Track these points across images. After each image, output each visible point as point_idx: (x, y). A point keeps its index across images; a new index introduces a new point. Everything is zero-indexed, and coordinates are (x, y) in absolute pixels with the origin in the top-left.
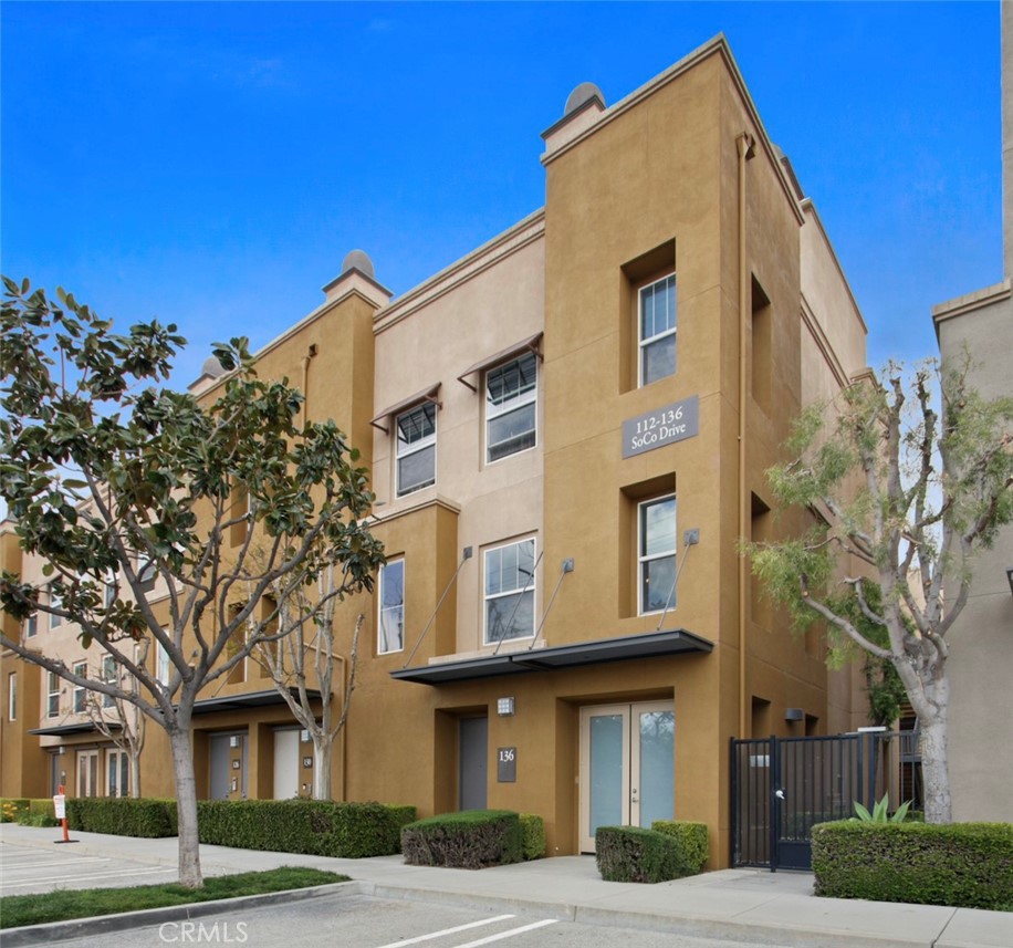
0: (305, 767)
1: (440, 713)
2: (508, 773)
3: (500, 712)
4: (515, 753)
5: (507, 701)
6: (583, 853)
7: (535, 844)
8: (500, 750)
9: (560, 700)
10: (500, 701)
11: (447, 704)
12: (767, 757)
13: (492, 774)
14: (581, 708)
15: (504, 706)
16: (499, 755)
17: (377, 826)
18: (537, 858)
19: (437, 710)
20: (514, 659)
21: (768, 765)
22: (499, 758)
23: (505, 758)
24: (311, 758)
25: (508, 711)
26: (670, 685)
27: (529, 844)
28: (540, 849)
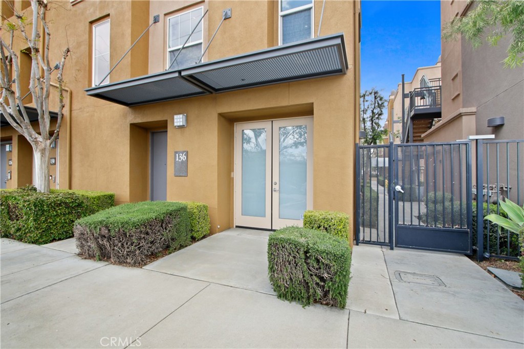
0: (51, 164)
1: (134, 126)
2: (182, 170)
3: (176, 124)
4: (187, 155)
5: (181, 116)
6: (237, 227)
7: (201, 227)
8: (176, 153)
9: (221, 115)
10: (175, 117)
11: (139, 120)
12: (387, 159)
13: (170, 170)
14: (235, 123)
15: (179, 120)
16: (175, 156)
17: (69, 213)
18: (204, 237)
19: (131, 125)
20: (183, 74)
21: (387, 165)
22: (175, 158)
23: (180, 159)
24: (55, 159)
25: (181, 124)
26: (310, 101)
27: (196, 229)
28: (206, 230)
